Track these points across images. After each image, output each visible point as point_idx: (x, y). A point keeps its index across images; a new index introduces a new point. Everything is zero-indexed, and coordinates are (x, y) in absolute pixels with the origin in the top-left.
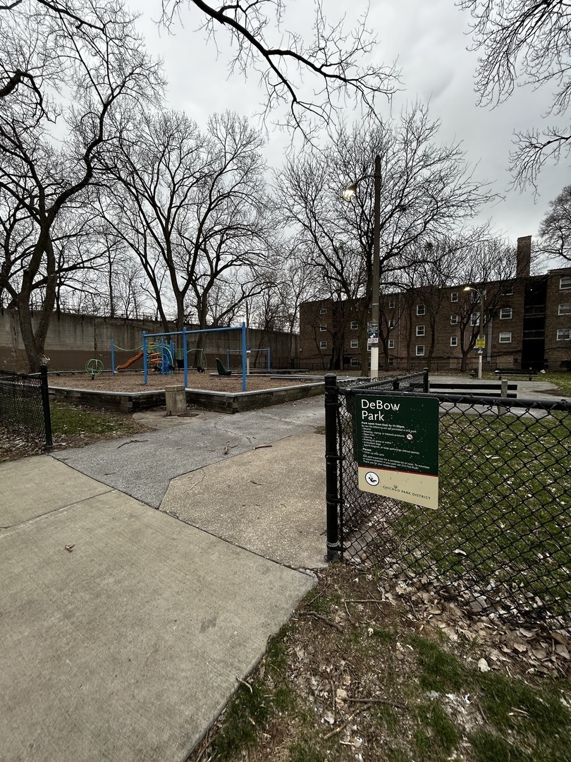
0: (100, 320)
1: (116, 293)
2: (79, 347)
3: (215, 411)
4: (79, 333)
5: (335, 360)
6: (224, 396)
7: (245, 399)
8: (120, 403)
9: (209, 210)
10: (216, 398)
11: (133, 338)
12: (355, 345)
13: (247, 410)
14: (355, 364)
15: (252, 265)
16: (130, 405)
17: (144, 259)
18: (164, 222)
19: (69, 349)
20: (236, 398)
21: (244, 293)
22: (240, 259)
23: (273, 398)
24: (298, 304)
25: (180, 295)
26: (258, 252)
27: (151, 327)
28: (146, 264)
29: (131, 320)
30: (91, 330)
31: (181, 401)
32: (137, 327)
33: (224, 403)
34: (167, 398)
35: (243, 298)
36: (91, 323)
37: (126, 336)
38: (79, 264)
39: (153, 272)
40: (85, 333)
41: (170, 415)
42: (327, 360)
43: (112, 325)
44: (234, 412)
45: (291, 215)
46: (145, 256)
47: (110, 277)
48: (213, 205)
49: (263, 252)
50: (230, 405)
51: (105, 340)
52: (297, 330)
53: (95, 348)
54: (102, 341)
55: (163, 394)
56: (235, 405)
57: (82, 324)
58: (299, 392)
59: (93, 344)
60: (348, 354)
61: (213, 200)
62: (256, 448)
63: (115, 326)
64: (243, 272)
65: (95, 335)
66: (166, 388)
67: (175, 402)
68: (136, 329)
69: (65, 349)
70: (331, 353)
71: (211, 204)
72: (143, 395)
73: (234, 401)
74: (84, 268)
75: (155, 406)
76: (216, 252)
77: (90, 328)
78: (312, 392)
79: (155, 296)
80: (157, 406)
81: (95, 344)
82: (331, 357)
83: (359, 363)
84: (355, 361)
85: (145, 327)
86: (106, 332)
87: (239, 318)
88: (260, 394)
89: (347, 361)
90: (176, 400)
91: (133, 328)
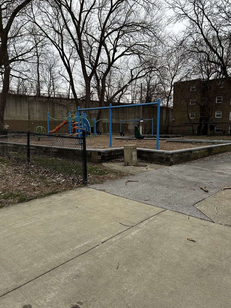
0: (32, 98)
1: (41, 78)
2: (18, 118)
3: (155, 164)
4: (18, 108)
5: (202, 128)
6: (163, 153)
7: (177, 155)
8: (91, 156)
9: (111, 12)
10: (156, 154)
11: (53, 112)
12: (220, 116)
13: (178, 164)
14: (219, 130)
15: (139, 54)
16: (99, 157)
17: (61, 52)
18: (77, 23)
19: (12, 119)
20: (172, 154)
21: (132, 76)
22: (130, 50)
23: (192, 156)
24: (173, 84)
25: (87, 79)
26: (143, 43)
27: (65, 103)
28: (63, 56)
29: (52, 98)
30: (26, 105)
31: (135, 156)
32: (56, 103)
33: (163, 158)
34: (126, 154)
35: (132, 80)
36: (26, 100)
37: (49, 109)
38: (15, 58)
39: (68, 62)
40: (22, 107)
41: (128, 165)
42: (196, 127)
43: (39, 102)
44: (171, 164)
45: (182, 13)
46: (62, 50)
47: (38, 67)
48: (113, 9)
49: (147, 43)
50: (168, 160)
51: (35, 112)
52: (171, 104)
53: (29, 119)
54: (33, 114)
55: (122, 151)
56: (172, 160)
57: (20, 101)
58: (207, 152)
59: (27, 115)
60: (213, 123)
61: (113, 4)
62: (224, 189)
63: (41, 102)
64: (133, 60)
65: (29, 109)
66: (124, 147)
67: (131, 156)
68: (55, 104)
69: (10, 119)
70: (198, 122)
71: (112, 7)
72: (107, 151)
73: (171, 157)
74: (18, 60)
75: (112, 159)
76: (114, 45)
77: (25, 104)
78: (214, 151)
79: (69, 80)
80: (113, 159)
81: (29, 116)
82: (198, 125)
83: (222, 130)
84: (218, 129)
85: (61, 103)
86: (36, 107)
87: (126, 96)
88: (185, 152)
89: (212, 128)
90: (132, 155)
91: (53, 103)
